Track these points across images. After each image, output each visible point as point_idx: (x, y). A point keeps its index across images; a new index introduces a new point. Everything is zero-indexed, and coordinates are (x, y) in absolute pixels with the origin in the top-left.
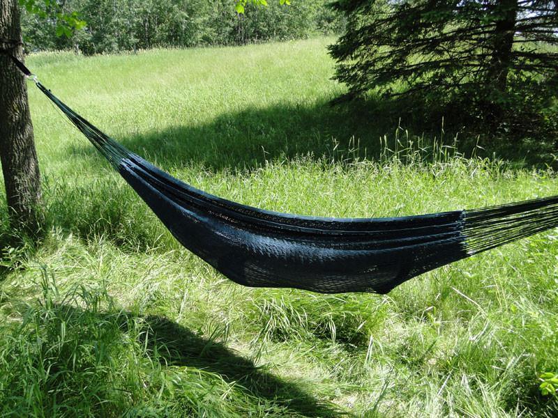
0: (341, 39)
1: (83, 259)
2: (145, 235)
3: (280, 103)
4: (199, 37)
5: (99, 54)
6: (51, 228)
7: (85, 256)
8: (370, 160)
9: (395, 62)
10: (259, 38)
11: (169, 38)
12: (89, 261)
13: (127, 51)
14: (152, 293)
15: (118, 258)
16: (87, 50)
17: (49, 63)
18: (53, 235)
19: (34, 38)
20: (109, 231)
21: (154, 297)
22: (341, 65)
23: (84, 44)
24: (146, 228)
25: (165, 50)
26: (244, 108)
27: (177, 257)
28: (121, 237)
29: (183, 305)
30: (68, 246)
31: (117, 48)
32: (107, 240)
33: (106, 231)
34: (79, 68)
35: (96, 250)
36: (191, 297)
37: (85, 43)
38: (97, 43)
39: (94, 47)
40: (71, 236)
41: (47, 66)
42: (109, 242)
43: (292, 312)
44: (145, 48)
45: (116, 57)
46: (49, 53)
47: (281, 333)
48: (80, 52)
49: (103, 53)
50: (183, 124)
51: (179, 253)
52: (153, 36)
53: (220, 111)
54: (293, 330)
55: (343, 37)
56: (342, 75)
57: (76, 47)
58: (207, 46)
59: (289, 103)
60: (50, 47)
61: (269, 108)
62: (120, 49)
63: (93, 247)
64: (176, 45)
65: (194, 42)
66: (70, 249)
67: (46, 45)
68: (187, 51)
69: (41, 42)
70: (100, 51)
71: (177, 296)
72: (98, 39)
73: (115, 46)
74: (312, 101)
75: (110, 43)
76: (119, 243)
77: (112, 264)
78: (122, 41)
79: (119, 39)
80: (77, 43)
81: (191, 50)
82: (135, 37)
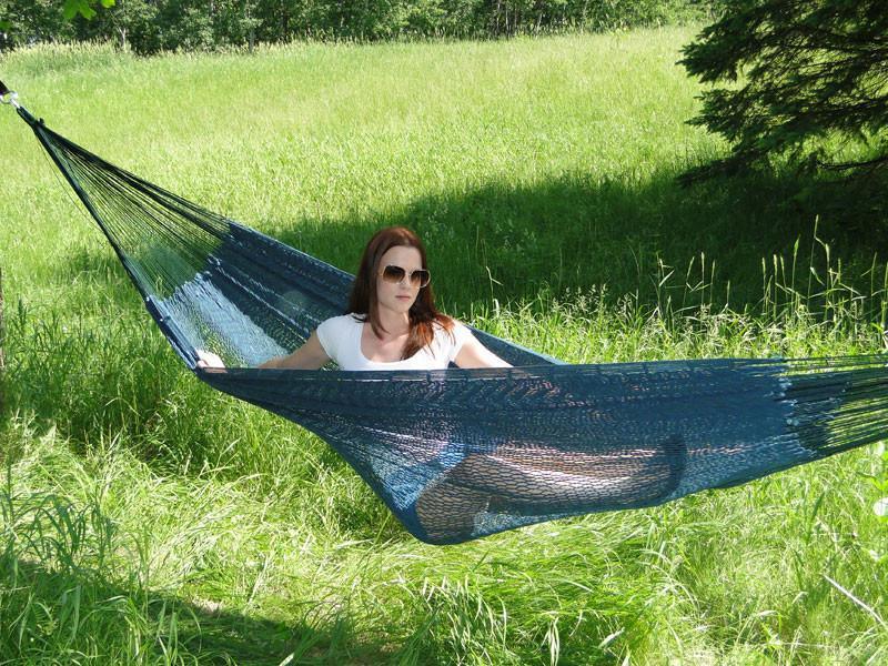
0: (707, 32)
1: (72, 479)
2: (204, 442)
3: (568, 177)
4: (401, 17)
5: (170, 53)
6: (14, 411)
7: (75, 474)
8: (740, 311)
9: (832, 89)
10: (546, 21)
11: (333, 18)
12: (82, 484)
13: (233, 48)
14: (200, 555)
15: (141, 485)
16: (145, 43)
17: (58, 69)
18: (16, 426)
19: (32, 12)
20: (132, 430)
21: (202, 563)
22: (716, 92)
23: (138, 29)
24: (206, 425)
25: (319, 46)
26: (480, 185)
27: (267, 491)
28: (155, 442)
29: (259, 582)
30: (45, 452)
31: (210, 40)
32: (123, 446)
33: (125, 428)
34: (121, 82)
35: (101, 465)
36: (280, 567)
37: (142, 27)
38: (168, 28)
39: (160, 36)
40: (53, 431)
41: (52, 78)
42: (127, 451)
43: (480, 607)
44: (273, 41)
45: (207, 59)
46: (59, 48)
47: (451, 650)
48: (126, 46)
49: (179, 49)
50: (335, 215)
51: (272, 482)
52: (295, 14)
53: (422, 190)
54: (477, 644)
55: (715, 27)
56: (720, 114)
57: (119, 36)
58: (417, 39)
59: (588, 176)
60: (63, 34)
61: (540, 188)
62: (217, 41)
63: (96, 459)
64: (345, 34)
65: (389, 30)
66: (48, 461)
67: (55, 29)
68: (370, 49)
69: (43, 23)
70: (171, 45)
71: (251, 563)
72: (171, 16)
73: (207, 34)
74: (646, 172)
75: (198, 27)
76: (149, 455)
77: (129, 496)
78: (225, 23)
79: (216, 19)
80: (123, 26)
81: (380, 47)
82: (256, 14)
